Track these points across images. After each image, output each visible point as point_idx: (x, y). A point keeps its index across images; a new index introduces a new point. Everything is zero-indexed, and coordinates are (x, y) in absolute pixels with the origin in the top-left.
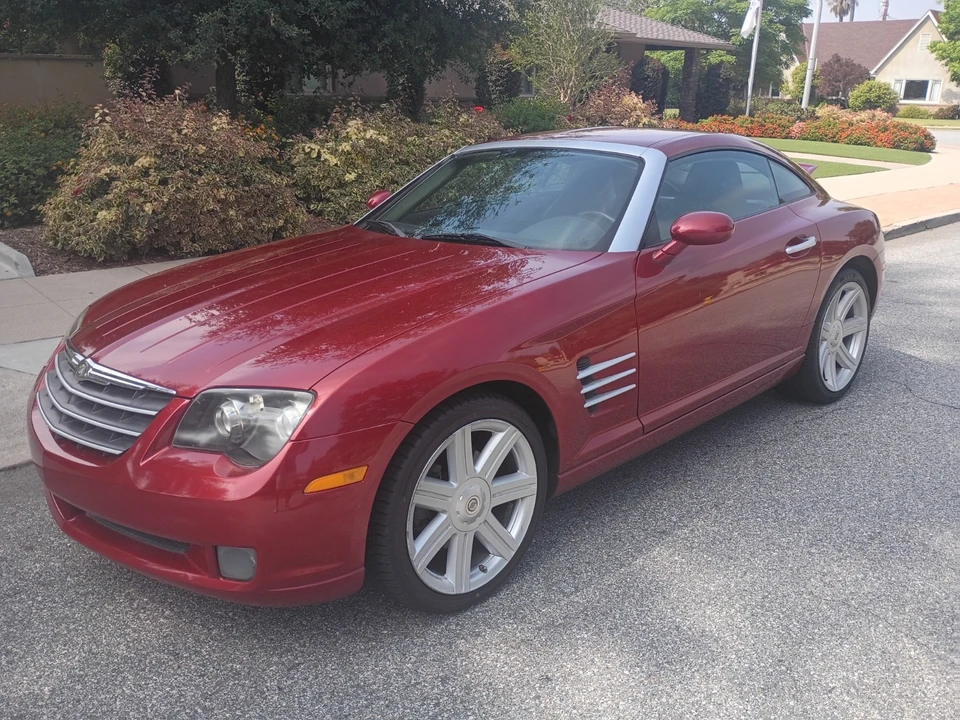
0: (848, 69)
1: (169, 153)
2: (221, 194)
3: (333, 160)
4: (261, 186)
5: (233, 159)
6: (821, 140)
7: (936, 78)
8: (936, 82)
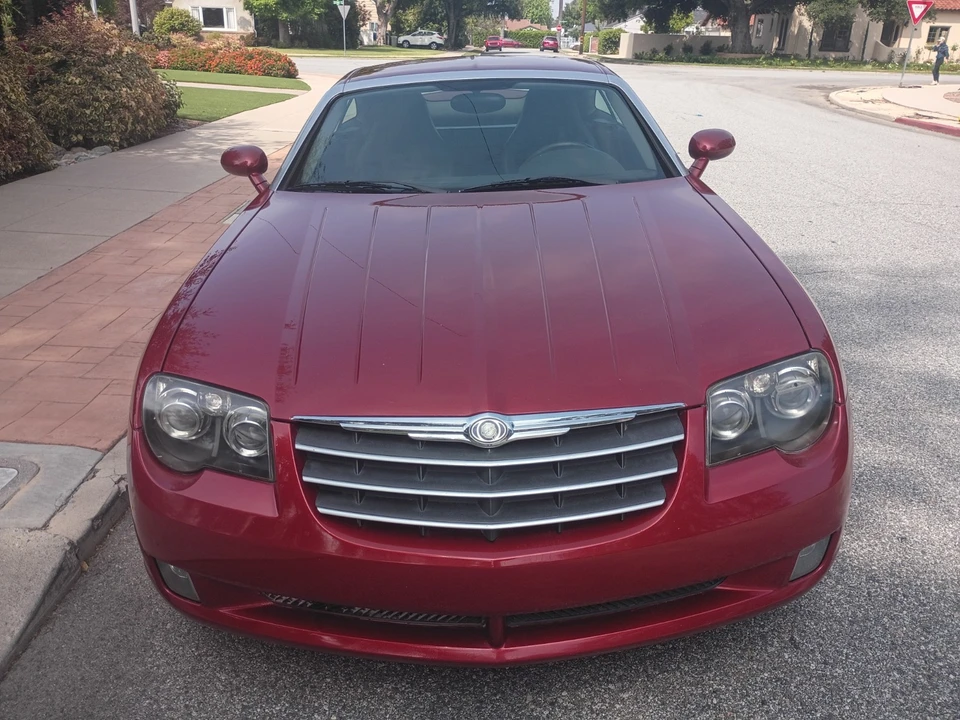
6: (192, 69)
7: (229, 6)
8: (230, 9)
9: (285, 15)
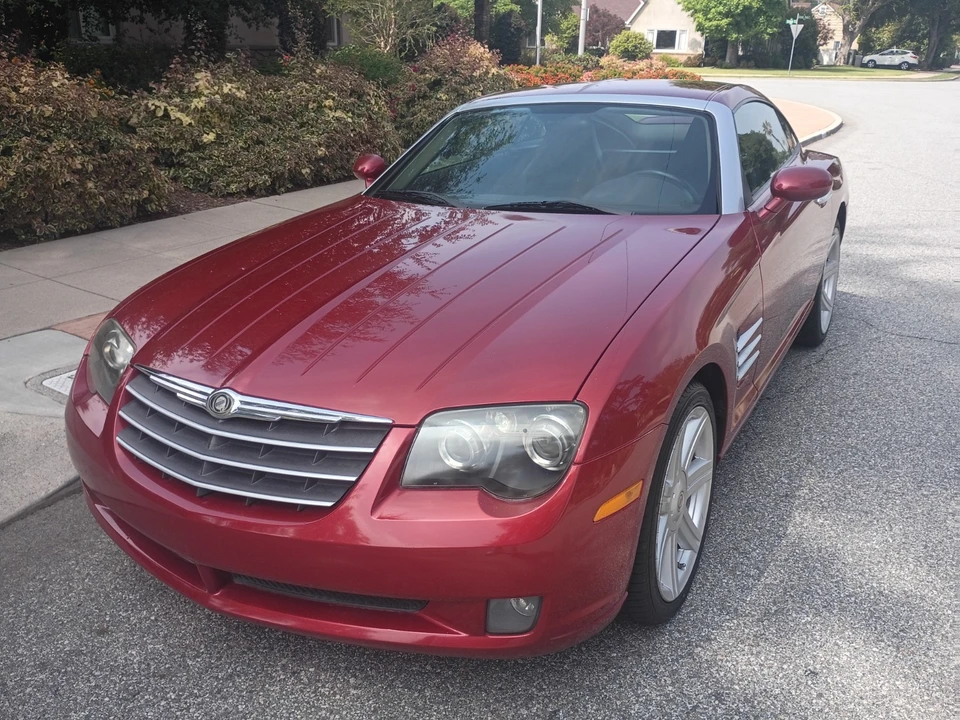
0: (606, 20)
1: (9, 116)
2: (77, 163)
3: (187, 120)
4: (122, 152)
5: (87, 121)
7: (683, 28)
8: (683, 31)
9: (735, 36)
